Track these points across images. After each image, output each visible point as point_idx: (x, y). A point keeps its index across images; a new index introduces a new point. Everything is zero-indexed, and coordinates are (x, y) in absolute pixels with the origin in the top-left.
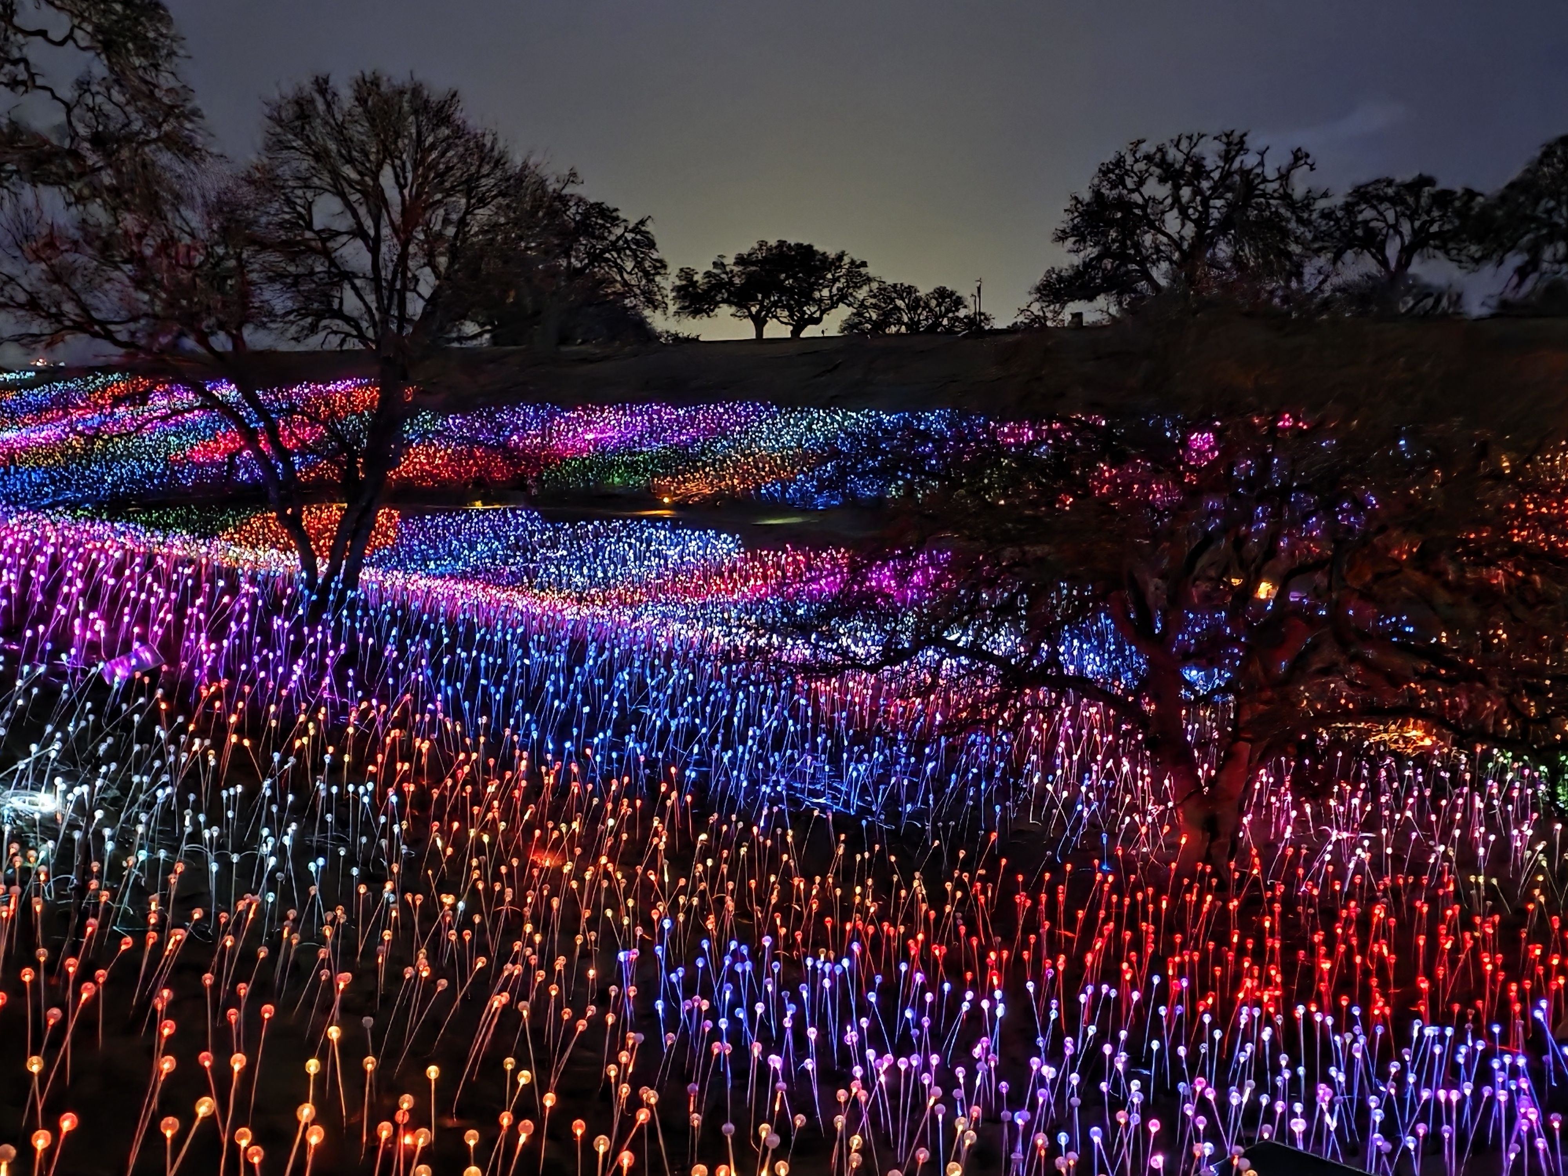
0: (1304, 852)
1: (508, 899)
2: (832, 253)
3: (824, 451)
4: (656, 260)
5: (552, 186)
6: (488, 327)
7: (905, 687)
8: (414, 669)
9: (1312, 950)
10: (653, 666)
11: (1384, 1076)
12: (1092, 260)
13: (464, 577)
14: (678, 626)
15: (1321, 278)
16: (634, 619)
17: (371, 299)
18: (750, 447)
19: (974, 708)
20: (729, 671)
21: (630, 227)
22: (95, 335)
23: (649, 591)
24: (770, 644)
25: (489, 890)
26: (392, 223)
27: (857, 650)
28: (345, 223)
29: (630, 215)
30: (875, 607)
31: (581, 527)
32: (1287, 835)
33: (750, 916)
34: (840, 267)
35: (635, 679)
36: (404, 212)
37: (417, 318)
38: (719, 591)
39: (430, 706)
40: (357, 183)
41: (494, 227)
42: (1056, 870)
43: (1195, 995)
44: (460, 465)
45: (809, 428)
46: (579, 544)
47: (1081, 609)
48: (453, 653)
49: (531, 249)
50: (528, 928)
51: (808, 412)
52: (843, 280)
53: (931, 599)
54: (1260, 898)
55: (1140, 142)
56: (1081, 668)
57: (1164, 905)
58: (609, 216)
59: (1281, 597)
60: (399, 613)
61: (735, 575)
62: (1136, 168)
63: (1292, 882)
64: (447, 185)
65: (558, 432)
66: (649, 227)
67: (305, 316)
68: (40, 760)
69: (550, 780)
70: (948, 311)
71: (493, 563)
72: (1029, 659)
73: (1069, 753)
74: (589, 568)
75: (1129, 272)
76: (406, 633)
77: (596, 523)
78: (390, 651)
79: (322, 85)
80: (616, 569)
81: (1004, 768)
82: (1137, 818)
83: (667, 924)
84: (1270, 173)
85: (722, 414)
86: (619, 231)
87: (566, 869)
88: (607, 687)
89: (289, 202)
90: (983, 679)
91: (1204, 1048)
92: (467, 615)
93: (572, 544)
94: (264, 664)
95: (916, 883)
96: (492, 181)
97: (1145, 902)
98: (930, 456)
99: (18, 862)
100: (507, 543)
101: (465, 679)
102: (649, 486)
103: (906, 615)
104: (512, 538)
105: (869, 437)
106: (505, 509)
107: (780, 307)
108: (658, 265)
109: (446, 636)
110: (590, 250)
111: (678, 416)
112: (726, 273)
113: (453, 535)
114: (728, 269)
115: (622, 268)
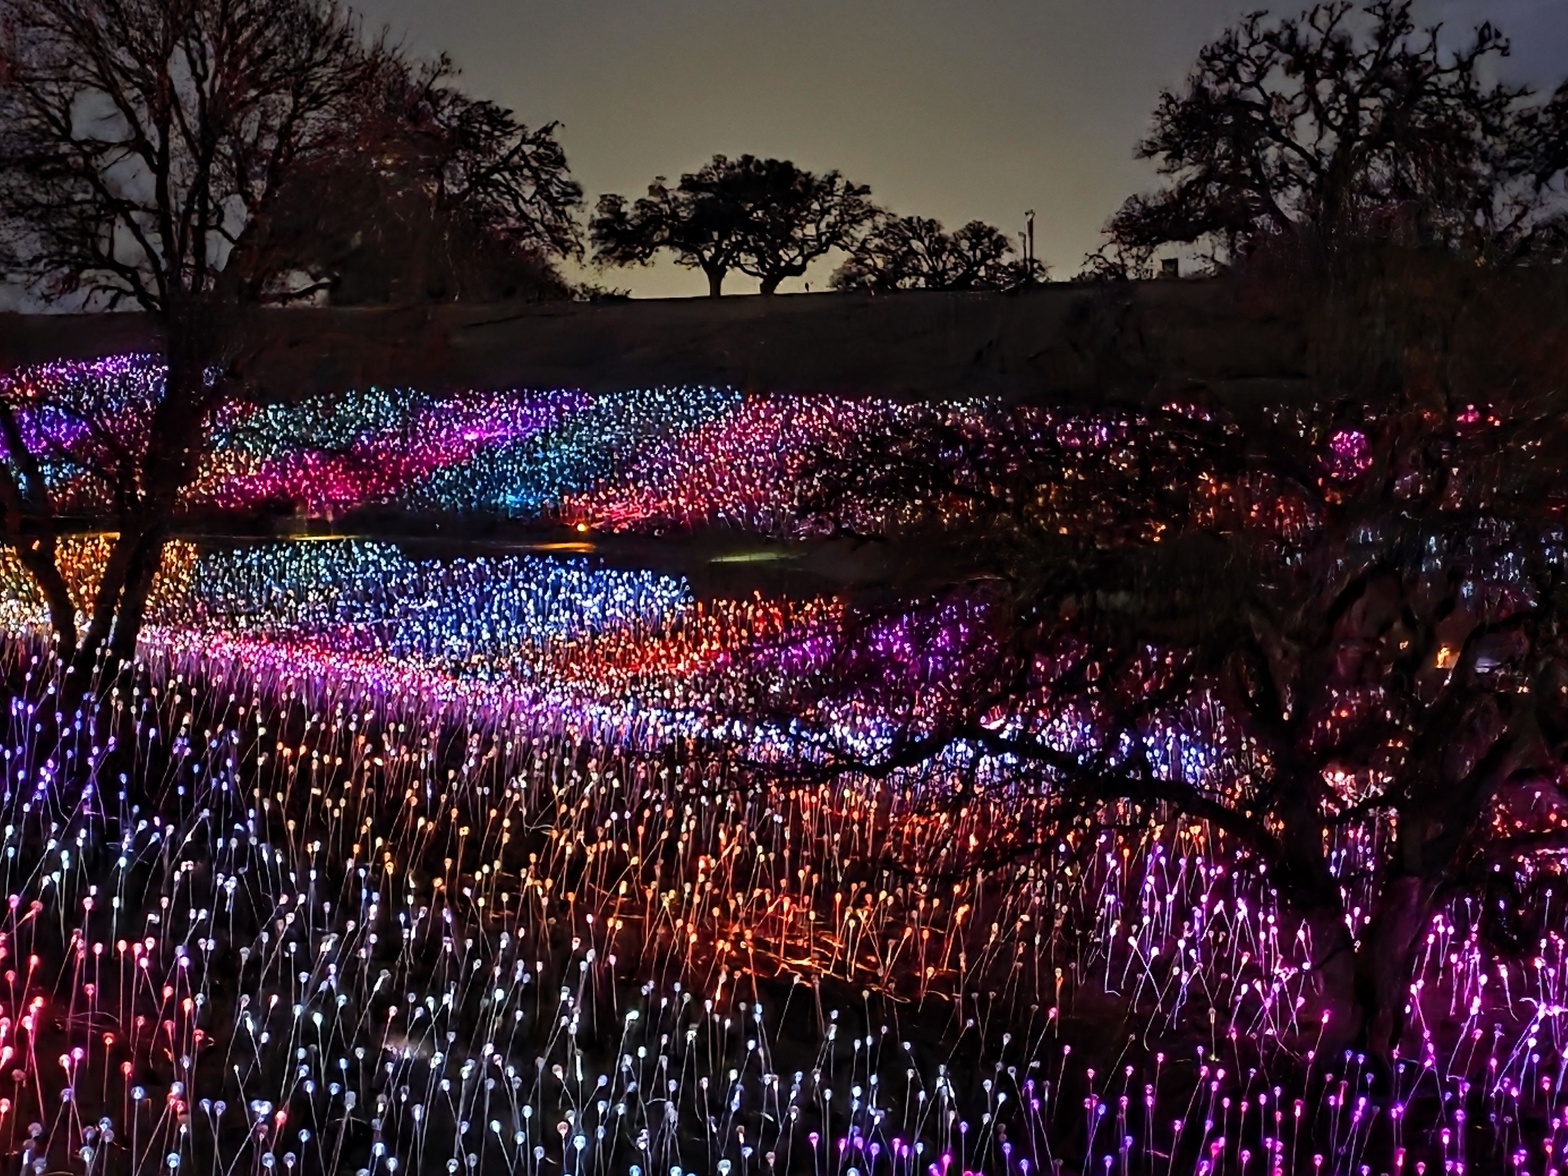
0: (1498, 1034)
1: (349, 1107)
2: (819, 173)
3: (809, 456)
4: (567, 184)
5: (415, 78)
6: (325, 280)
7: (925, 798)
8: (216, 775)
12: (1190, 184)
14: (598, 709)
15: (1517, 210)
16: (536, 699)
17: (155, 239)
18: (700, 451)
19: (1025, 829)
20: (672, 775)
21: (530, 136)
23: (556, 657)
25: (321, 1091)
26: (185, 132)
27: (856, 743)
28: (118, 130)
30: (881, 682)
31: (457, 567)
32: (1474, 1011)
33: (701, 1130)
34: (831, 193)
35: (536, 785)
36: (203, 117)
37: (222, 266)
38: (657, 658)
39: (238, 826)
40: (137, 73)
41: (331, 137)
42: (1144, 1062)
44: (284, 477)
45: (787, 424)
46: (455, 592)
47: (1178, 685)
48: (272, 750)
49: (385, 167)
50: (379, 1149)
51: (787, 401)
52: (835, 212)
53: (963, 670)
54: (1437, 1101)
55: (1257, 16)
56: (1178, 770)
57: (1298, 1112)
58: (499, 121)
59: (1464, 666)
60: (194, 692)
61: (681, 636)
62: (1254, 52)
64: (265, 77)
65: (424, 430)
66: (556, 136)
67: (61, 264)
69: (410, 934)
70: (985, 256)
71: (331, 619)
72: (1102, 757)
74: (470, 627)
75: (1243, 201)
76: (204, 721)
77: (480, 560)
78: (181, 747)
80: (508, 627)
81: (1069, 912)
82: (1258, 986)
83: (580, 1142)
84: (1446, 60)
85: (663, 404)
86: (512, 143)
87: (436, 1061)
88: (497, 799)
89: (40, 103)
90: (1037, 785)
92: (293, 695)
93: (445, 592)
95: (940, 1083)
96: (330, 70)
97: (1270, 1107)
98: (960, 465)
100: (352, 590)
101: (289, 787)
102: (556, 508)
103: (927, 693)
104: (359, 582)
105: (873, 436)
106: (349, 541)
107: (745, 251)
108: (569, 190)
109: (262, 725)
110: (471, 169)
111: (599, 406)
112: (667, 202)
113: (274, 578)
114: (670, 197)
115: (518, 194)
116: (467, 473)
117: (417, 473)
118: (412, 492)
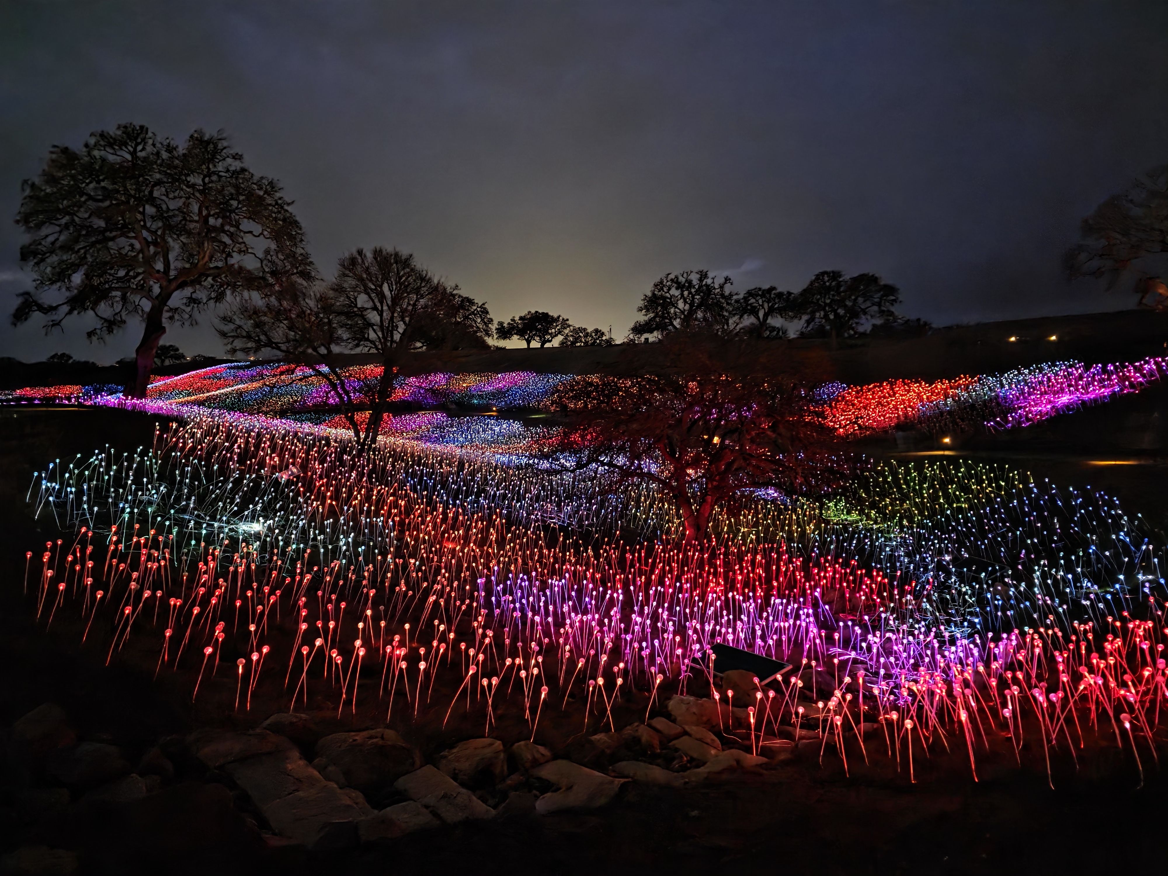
0: (731, 536)
1: (435, 560)
5: (448, 290)
8: (398, 474)
9: (735, 572)
10: (490, 472)
11: (761, 617)
12: (652, 318)
13: (417, 439)
15: (735, 324)
17: (380, 334)
18: (525, 389)
19: (610, 485)
21: (479, 306)
22: (273, 348)
24: (534, 462)
25: (428, 557)
26: (387, 305)
28: (370, 305)
29: (479, 301)
31: (462, 419)
32: (725, 530)
33: (527, 564)
34: (559, 321)
35: (483, 476)
36: (392, 301)
37: (397, 341)
39: (404, 488)
40: (374, 289)
41: (426, 306)
42: (641, 544)
43: (692, 590)
45: (548, 381)
47: (649, 448)
50: (443, 571)
52: (560, 326)
54: (716, 553)
55: (669, 274)
56: (650, 470)
57: (681, 556)
58: (471, 302)
59: (722, 442)
60: (392, 453)
62: (668, 284)
63: (727, 547)
64: (409, 290)
66: (486, 306)
67: (355, 340)
68: (254, 511)
69: (451, 515)
70: (599, 337)
72: (630, 467)
73: (645, 501)
75: (665, 323)
76: (395, 460)
78: (389, 467)
79: (360, 252)
81: (622, 507)
82: (670, 525)
83: (496, 568)
84: (717, 286)
86: (475, 308)
87: (457, 548)
88: (473, 480)
89: (348, 297)
91: (696, 609)
93: (458, 426)
94: (341, 473)
95: (589, 551)
96: (426, 289)
97: (674, 556)
99: (245, 550)
106: (433, 413)
107: (536, 336)
108: (490, 320)
110: (464, 314)
111: (498, 377)
112: (516, 323)
113: (413, 423)
115: (476, 321)
118: (449, 400)
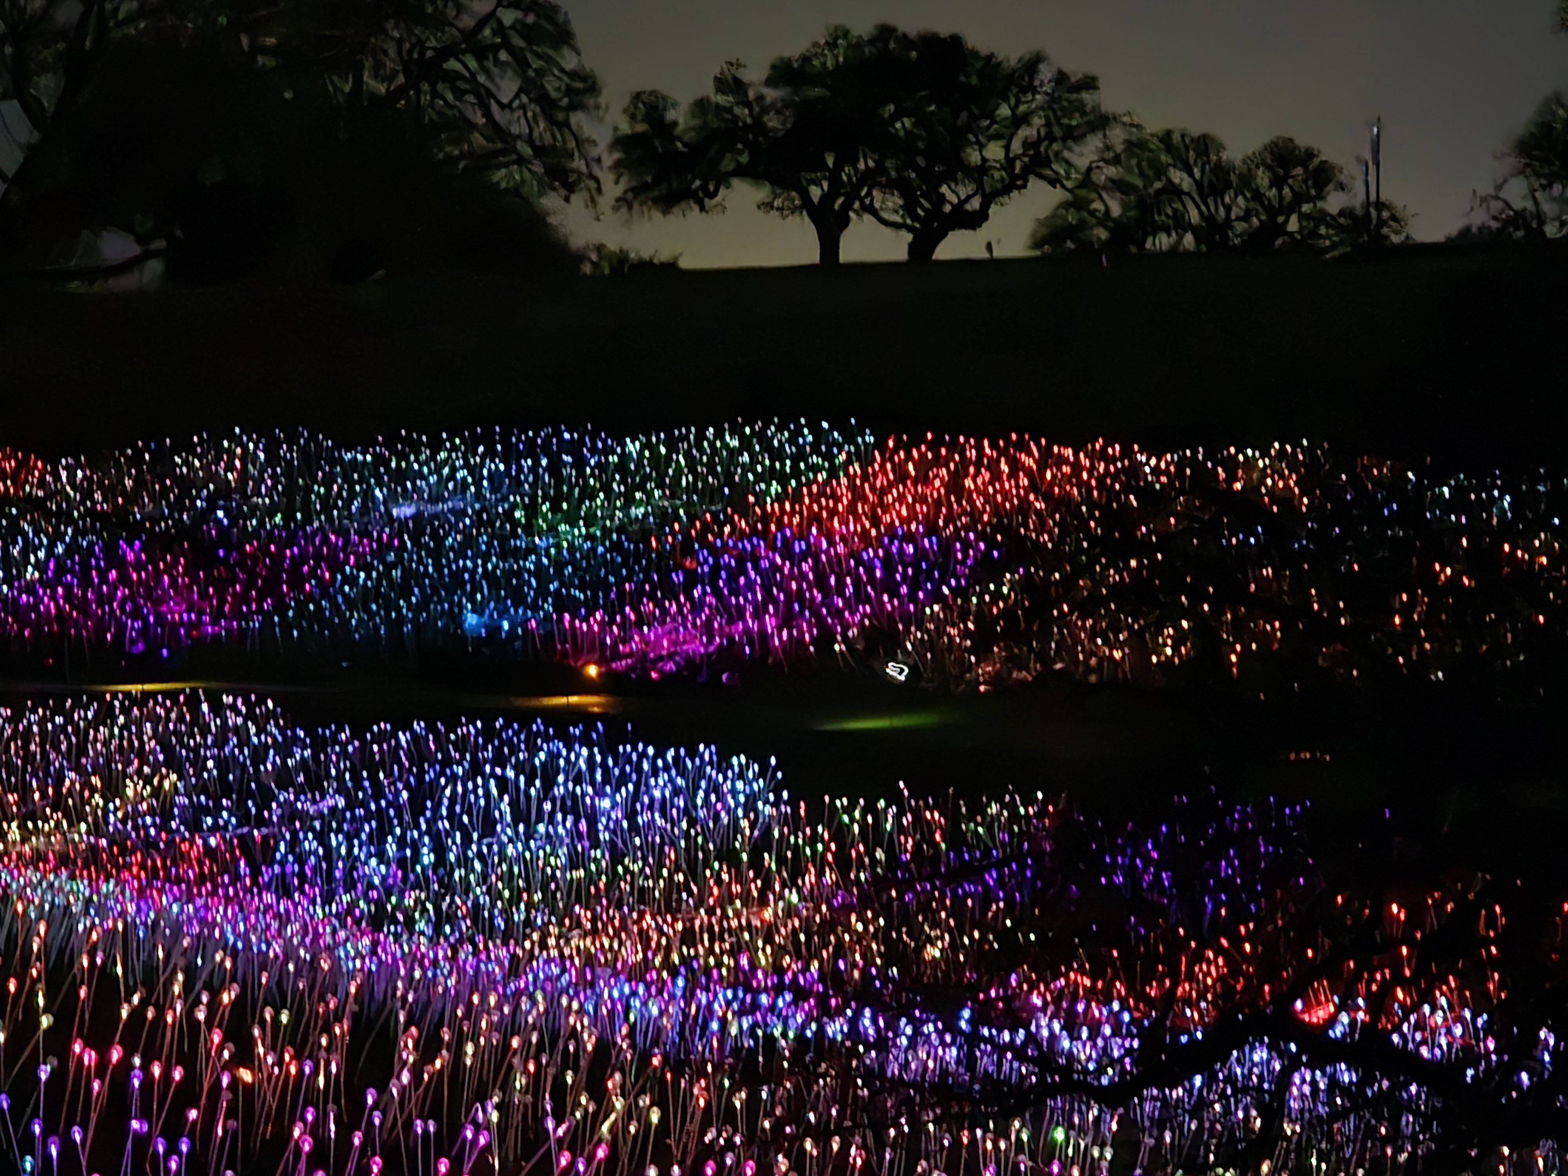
4: (573, 75)
6: (160, 244)
13: (92, 863)
20: (753, 1100)
30: (1121, 938)
48: (63, 1053)
53: (1263, 919)
70: (1299, 196)
80: (467, 841)
88: (449, 1141)
100: (198, 776)
101: (94, 1117)
102: (550, 634)
103: (1201, 958)
104: (210, 764)
105: (1105, 509)
106: (194, 691)
107: (880, 185)
108: (579, 85)
109: (46, 1010)
110: (410, 52)
111: (624, 457)
112: (748, 104)
113: (68, 756)
114: (751, 94)
115: (490, 94)
116: (396, 573)
117: (312, 574)
118: (301, 608)
